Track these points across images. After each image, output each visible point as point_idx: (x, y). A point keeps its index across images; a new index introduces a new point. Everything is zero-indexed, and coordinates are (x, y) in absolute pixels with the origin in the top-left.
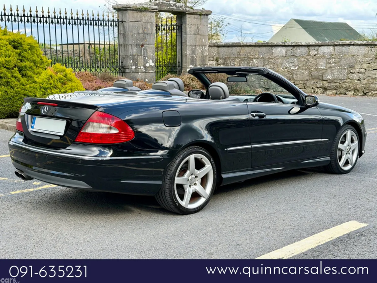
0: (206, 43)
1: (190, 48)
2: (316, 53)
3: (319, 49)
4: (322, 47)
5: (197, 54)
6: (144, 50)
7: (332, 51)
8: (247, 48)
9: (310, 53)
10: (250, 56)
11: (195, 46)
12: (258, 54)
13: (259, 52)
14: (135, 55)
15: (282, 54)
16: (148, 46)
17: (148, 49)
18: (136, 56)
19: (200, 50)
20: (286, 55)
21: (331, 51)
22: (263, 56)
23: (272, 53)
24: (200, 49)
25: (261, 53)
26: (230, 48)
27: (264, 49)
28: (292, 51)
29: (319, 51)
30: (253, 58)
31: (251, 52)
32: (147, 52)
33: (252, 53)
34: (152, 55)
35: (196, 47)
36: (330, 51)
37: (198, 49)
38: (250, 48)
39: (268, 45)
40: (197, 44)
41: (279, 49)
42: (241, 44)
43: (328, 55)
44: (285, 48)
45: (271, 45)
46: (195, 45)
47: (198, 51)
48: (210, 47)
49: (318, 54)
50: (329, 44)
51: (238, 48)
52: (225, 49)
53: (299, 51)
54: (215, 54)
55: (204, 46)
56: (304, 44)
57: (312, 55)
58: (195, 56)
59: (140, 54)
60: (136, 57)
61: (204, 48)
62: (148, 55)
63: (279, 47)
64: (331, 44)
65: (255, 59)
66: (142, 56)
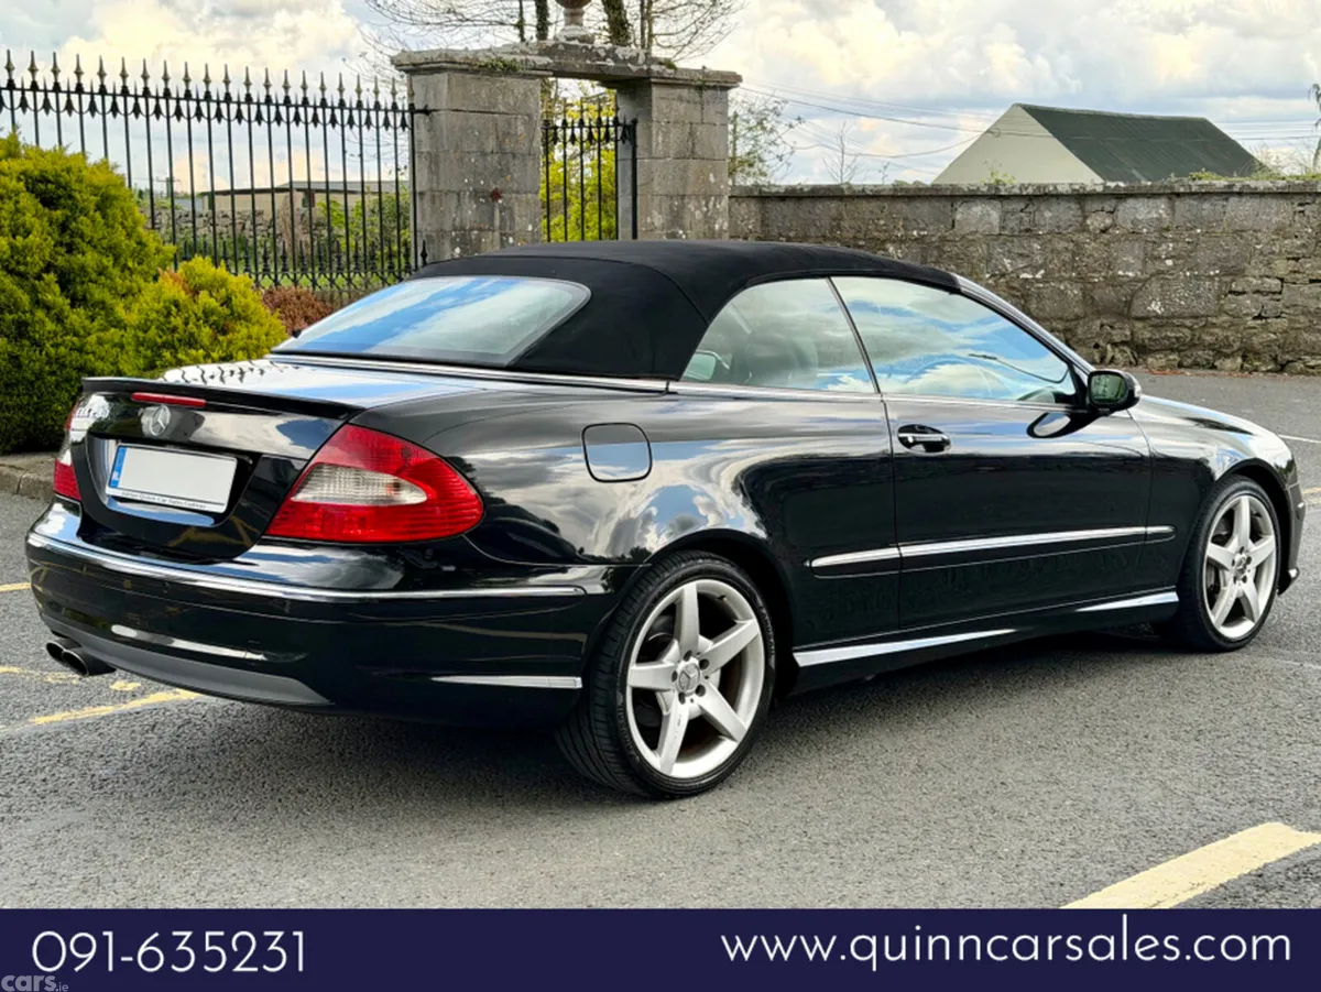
0: (722, 187)
1: (665, 206)
2: (1108, 221)
3: (1121, 208)
4: (1131, 202)
5: (688, 225)
6: (500, 212)
7: (1164, 215)
8: (865, 206)
9: (1088, 222)
10: (876, 234)
11: (683, 197)
12: (903, 226)
13: (906, 219)
14: (472, 229)
15: (988, 226)
16: (519, 196)
17: (516, 208)
18: (476, 232)
19: (697, 213)
20: (1003, 228)
21: (1160, 214)
22: (922, 233)
23: (953, 221)
24: (698, 208)
25: (913, 223)
26: (806, 205)
27: (924, 208)
28: (1023, 214)
29: (1120, 214)
30: (884, 242)
31: (878, 219)
32: (512, 219)
33: (882, 222)
34: (530, 228)
35: (687, 200)
36: (1155, 216)
37: (693, 209)
38: (874, 205)
39: (940, 193)
40: (689, 192)
41: (978, 209)
42: (842, 190)
43: (1152, 230)
44: (997, 203)
45: (948, 193)
46: (681, 193)
47: (693, 214)
48: (733, 200)
49: (1114, 225)
50: (1155, 191)
51: (833, 205)
52: (787, 208)
53: (1048, 214)
54: (750, 227)
55: (713, 198)
56: (1064, 192)
57: (1094, 230)
58: (681, 232)
59: (487, 227)
60: (473, 237)
61: (715, 205)
62: (517, 229)
63: (978, 201)
64: (1161, 191)
65: (894, 242)
66: (493, 231)
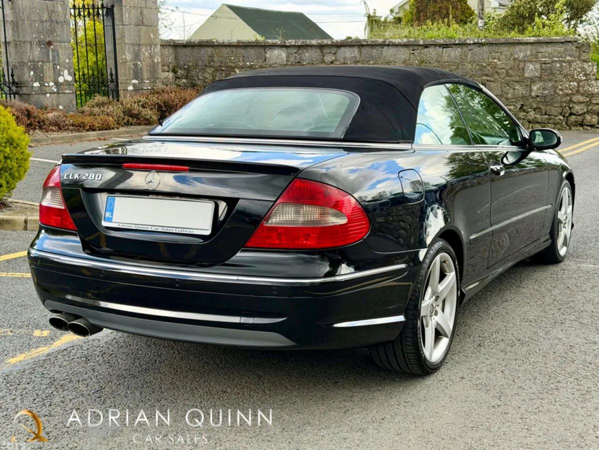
0: (157, 40)
1: (131, 50)
2: (333, 58)
3: (338, 51)
4: (343, 49)
5: (142, 59)
6: (52, 52)
7: (357, 55)
8: (224, 50)
9: (325, 58)
10: (230, 64)
11: (139, 45)
12: (243, 60)
13: (244, 57)
14: (38, 62)
15: (281, 60)
16: (61, 44)
17: (60, 51)
18: (40, 63)
19: (146, 53)
20: (288, 61)
21: (355, 55)
22: (252, 64)
23: (265, 58)
24: (147, 51)
25: (247, 59)
26: (196, 50)
27: (252, 52)
28: (296, 55)
29: (338, 54)
30: (234, 68)
31: (231, 57)
32: (58, 55)
33: (232, 58)
34: (67, 61)
35: (141, 47)
36: (353, 55)
37: (144, 51)
38: (229, 50)
39: (259, 44)
40: (142, 42)
41: (276, 52)
42: (213, 42)
43: (352, 62)
44: (284, 49)
45: (263, 44)
46: (138, 43)
47: (144, 54)
48: (162, 47)
49: (336, 60)
50: (353, 44)
51: (209, 49)
52: (187, 51)
53: (307, 55)
54: (170, 60)
55: (153, 46)
56: (314, 44)
57: (328, 62)
58: (139, 63)
59: (46, 60)
60: (39, 66)
61: (154, 50)
62: (61, 61)
63: (276, 48)
64: (356, 44)
65: (238, 68)
66: (49, 63)
